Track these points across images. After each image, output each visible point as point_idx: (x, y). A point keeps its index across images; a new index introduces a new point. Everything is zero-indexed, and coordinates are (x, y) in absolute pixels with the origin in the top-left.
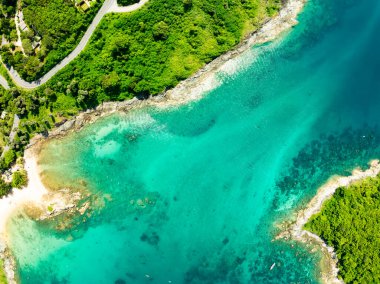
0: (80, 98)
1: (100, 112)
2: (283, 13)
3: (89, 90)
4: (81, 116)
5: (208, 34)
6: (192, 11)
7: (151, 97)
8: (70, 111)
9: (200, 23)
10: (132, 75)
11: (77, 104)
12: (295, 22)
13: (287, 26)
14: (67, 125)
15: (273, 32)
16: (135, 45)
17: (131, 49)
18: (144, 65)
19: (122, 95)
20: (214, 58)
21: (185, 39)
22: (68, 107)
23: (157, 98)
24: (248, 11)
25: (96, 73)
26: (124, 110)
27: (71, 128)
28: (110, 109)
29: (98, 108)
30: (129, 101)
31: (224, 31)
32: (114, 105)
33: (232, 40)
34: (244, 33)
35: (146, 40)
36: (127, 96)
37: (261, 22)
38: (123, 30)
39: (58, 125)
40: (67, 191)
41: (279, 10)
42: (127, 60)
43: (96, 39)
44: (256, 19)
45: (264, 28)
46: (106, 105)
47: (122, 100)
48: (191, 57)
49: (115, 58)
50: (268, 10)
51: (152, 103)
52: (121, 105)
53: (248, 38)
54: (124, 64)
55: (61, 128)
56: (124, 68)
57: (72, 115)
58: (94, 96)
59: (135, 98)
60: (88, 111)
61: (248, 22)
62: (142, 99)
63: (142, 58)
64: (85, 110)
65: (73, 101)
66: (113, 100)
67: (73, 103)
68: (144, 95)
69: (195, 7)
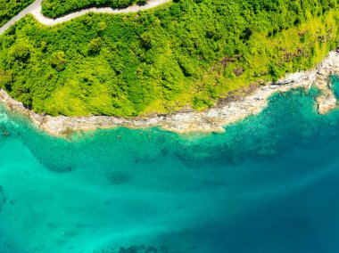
2: (212, 113)
5: (106, 90)
6: (96, 58)
9: (100, 75)
12: (221, 130)
13: (208, 128)
15: (186, 126)
20: (103, 114)
21: (78, 82)
24: (165, 90)
31: (123, 97)
33: (130, 110)
34: (148, 109)
35: (44, 61)
37: (177, 109)
41: (210, 107)
43: (10, 34)
44: (172, 103)
45: (178, 116)
48: (78, 101)
50: (196, 100)
52: (10, 100)
53: (152, 116)
59: (21, 103)
61: (159, 101)
62: (26, 107)
69: (101, 56)
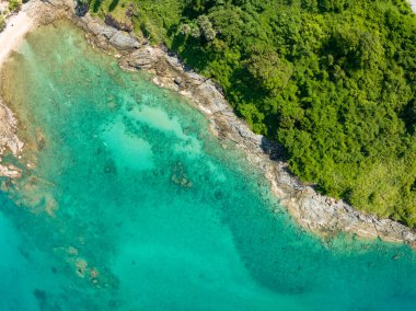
0: (189, 28)
1: (187, 85)
3: (219, 36)
4: (154, 52)
7: (281, 165)
8: (150, 25)
10: (306, 106)
11: (173, 29)
14: (122, 38)
16: (372, 79)
17: (360, 74)
18: (342, 120)
19: (249, 108)
22: (155, 15)
23: (285, 178)
25: (263, 29)
26: (223, 130)
27: (120, 49)
28: (206, 103)
29: (191, 75)
30: (246, 129)
32: (221, 105)
35: (394, 97)
36: (255, 120)
38: (390, 37)
39: (110, 22)
40: (13, 121)
42: (332, 78)
46: (207, 87)
47: (239, 114)
49: (321, 52)
51: (269, 175)
52: (229, 117)
54: (319, 77)
55: (109, 30)
56: (312, 83)
57: (146, 34)
58: (213, 54)
59: (259, 137)
60: (174, 60)
62: (265, 151)
63: (352, 109)
64: (171, 52)
65: (173, 17)
66: (228, 97)
67: (169, 21)
68: (277, 150)
